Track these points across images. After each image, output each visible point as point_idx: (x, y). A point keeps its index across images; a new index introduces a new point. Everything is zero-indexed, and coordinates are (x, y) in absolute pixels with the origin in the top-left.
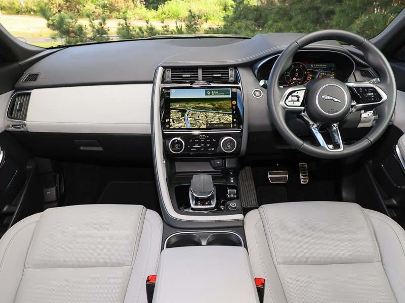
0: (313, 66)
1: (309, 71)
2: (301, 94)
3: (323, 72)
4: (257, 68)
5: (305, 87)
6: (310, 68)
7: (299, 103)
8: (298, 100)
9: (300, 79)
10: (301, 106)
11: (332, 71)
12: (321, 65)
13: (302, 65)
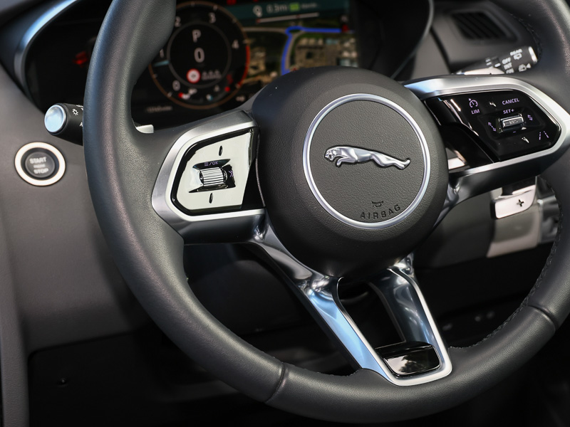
0: (264, 11)
1: (250, 35)
2: (238, 153)
3: (308, 36)
4: (19, 49)
5: (246, 116)
6: (252, 21)
7: (235, 196)
8: (230, 183)
9: (216, 75)
10: (244, 207)
11: (343, 26)
12: (295, 7)
13: (218, 13)
